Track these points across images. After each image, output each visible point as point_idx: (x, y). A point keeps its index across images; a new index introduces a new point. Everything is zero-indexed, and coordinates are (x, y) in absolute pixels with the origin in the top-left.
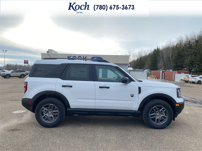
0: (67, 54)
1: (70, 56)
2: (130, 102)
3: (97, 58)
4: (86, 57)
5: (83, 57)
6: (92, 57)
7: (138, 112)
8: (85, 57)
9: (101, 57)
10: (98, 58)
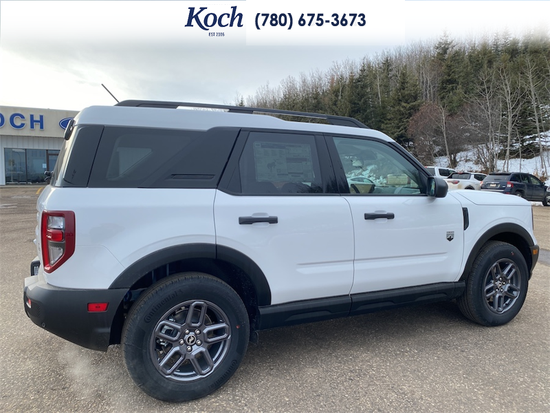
2: (444, 257)
4: (42, 117)
5: (32, 116)
7: (460, 285)
8: (37, 118)
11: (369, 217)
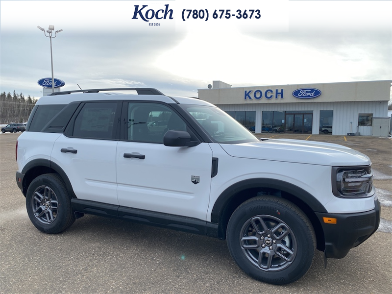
0: (243, 88)
1: (250, 91)
2: (191, 197)
3: (307, 92)
4: (282, 90)
5: (277, 90)
6: (295, 89)
7: (211, 225)
8: (279, 91)
9: (316, 88)
10: (310, 92)
11: (127, 156)
